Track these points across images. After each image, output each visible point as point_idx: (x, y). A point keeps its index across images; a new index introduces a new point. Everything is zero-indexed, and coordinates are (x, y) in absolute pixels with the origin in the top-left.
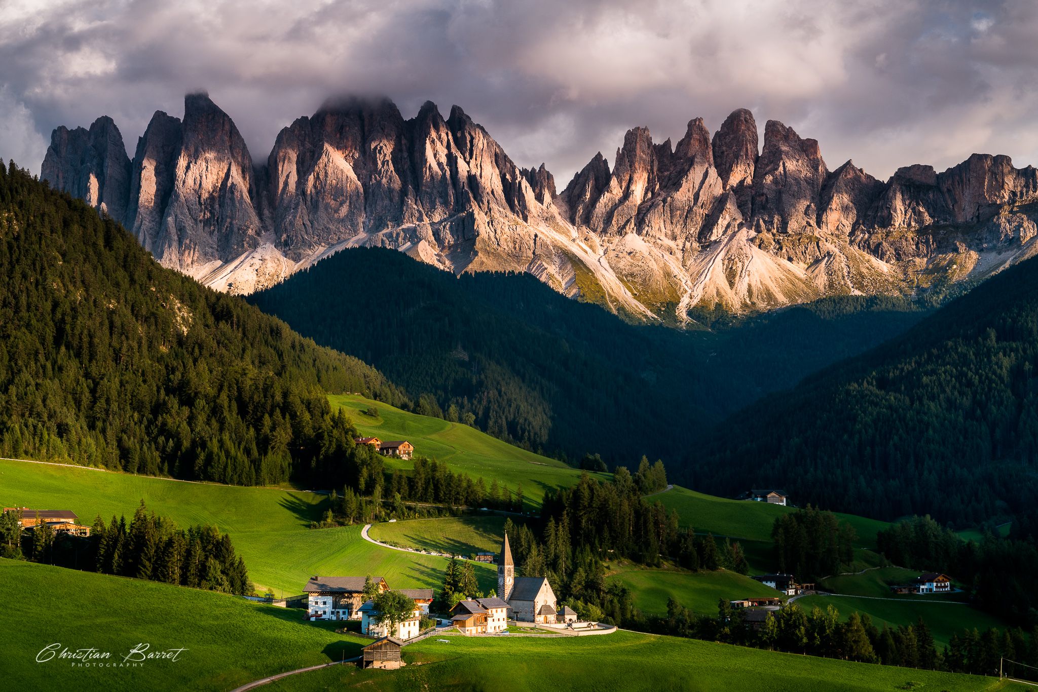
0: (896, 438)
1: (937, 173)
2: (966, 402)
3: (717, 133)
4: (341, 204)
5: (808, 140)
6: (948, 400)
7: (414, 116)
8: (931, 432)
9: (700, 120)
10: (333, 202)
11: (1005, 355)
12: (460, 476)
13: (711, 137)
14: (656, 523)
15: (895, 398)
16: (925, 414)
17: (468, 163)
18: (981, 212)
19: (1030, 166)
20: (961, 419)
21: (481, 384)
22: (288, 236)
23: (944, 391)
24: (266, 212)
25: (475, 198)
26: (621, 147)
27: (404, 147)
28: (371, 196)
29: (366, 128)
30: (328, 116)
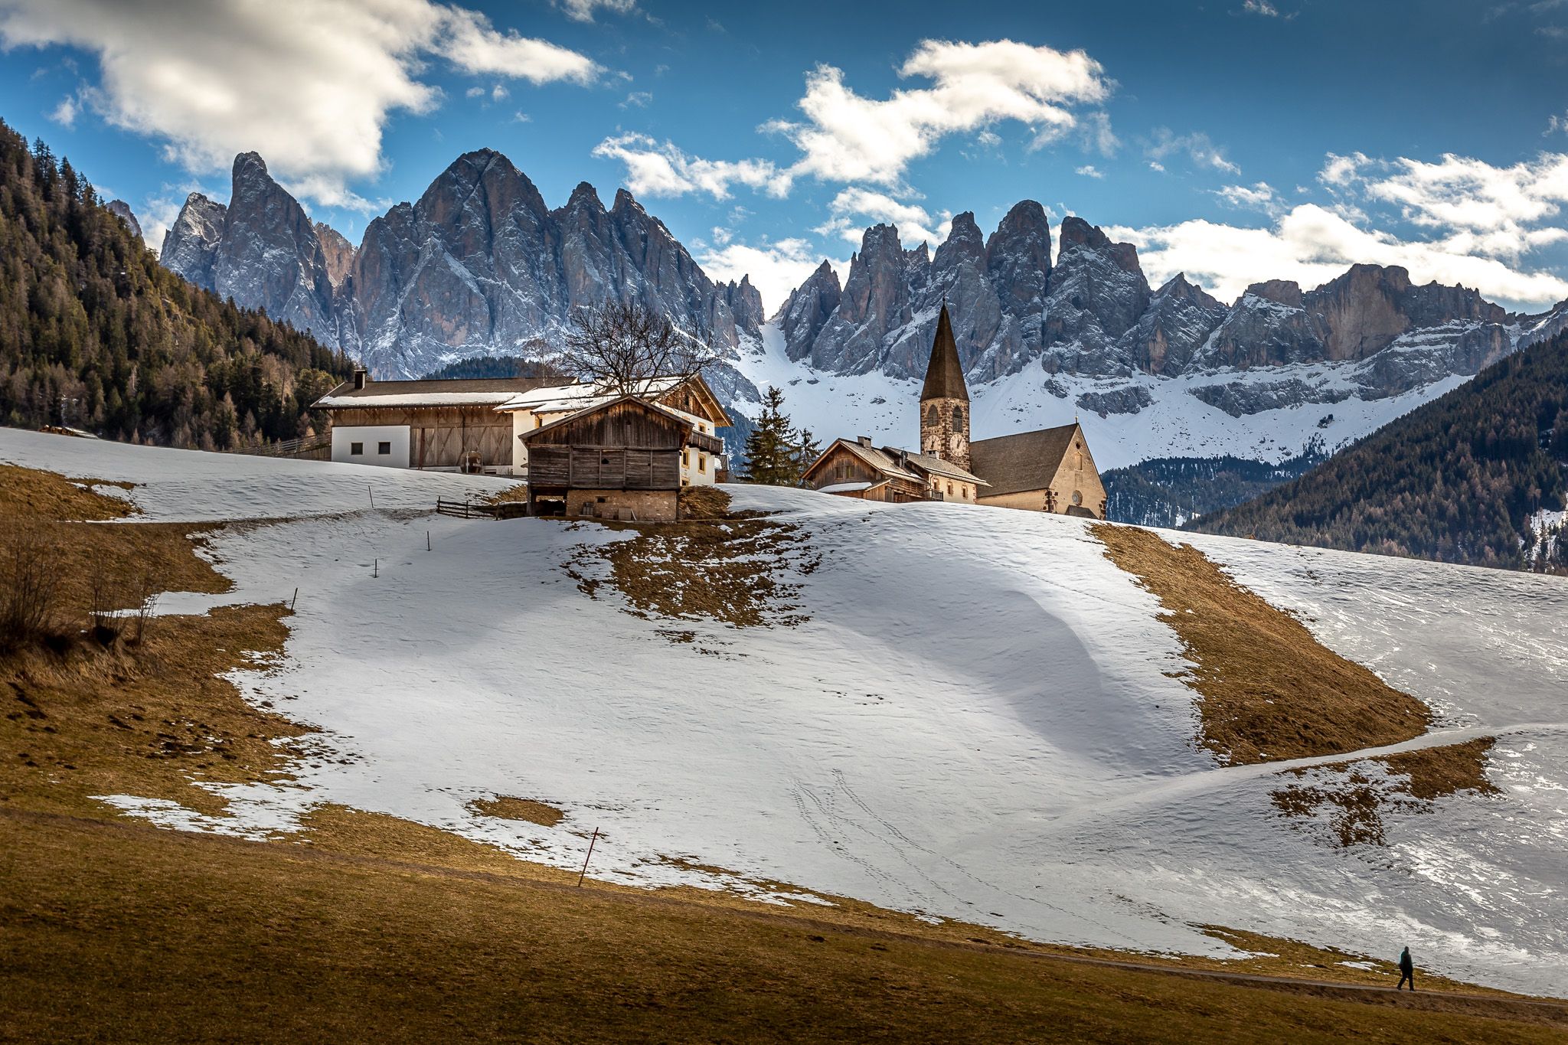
1: (1304, 292)
3: (993, 235)
4: (457, 327)
5: (1123, 245)
7: (564, 204)
9: (970, 216)
10: (445, 324)
13: (985, 240)
17: (640, 270)
18: (1365, 345)
19: (1434, 281)
22: (380, 372)
26: (858, 252)
27: (548, 247)
28: (500, 316)
29: (494, 220)
30: (440, 201)
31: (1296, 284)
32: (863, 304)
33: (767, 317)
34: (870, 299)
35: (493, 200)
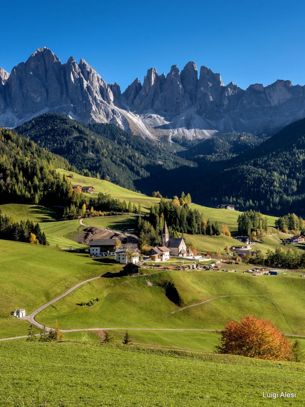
0: (262, 185)
1: (264, 87)
2: (287, 172)
3: (182, 71)
4: (38, 97)
5: (216, 73)
6: (281, 171)
7: (66, 62)
8: (275, 182)
9: (175, 66)
10: (34, 96)
11: (300, 154)
12: (116, 200)
13: (180, 72)
14: (196, 217)
15: (261, 171)
16: (273, 176)
17: (87, 81)
18: (280, 101)
19: (298, 85)
20: (286, 178)
21: (100, 166)
22: (17, 109)
23: (279, 168)
24: (8, 100)
25: (90, 95)
26: (146, 76)
27: (62, 75)
28: (49, 93)
29: (47, 67)
30: (32, 62)
31: (262, 85)
32: (148, 90)
33: (122, 93)
34: (149, 89)
35: (47, 62)
